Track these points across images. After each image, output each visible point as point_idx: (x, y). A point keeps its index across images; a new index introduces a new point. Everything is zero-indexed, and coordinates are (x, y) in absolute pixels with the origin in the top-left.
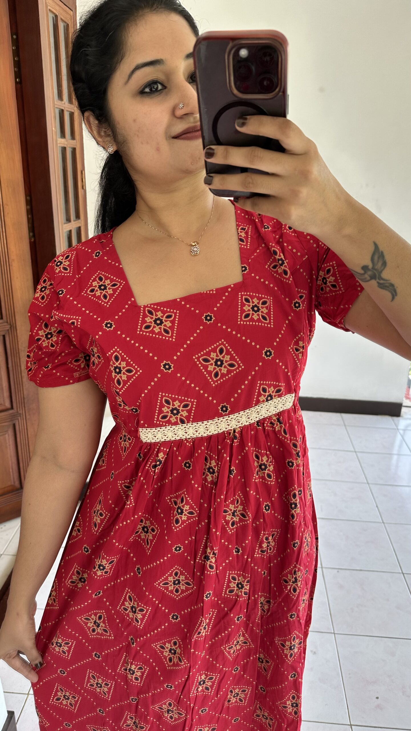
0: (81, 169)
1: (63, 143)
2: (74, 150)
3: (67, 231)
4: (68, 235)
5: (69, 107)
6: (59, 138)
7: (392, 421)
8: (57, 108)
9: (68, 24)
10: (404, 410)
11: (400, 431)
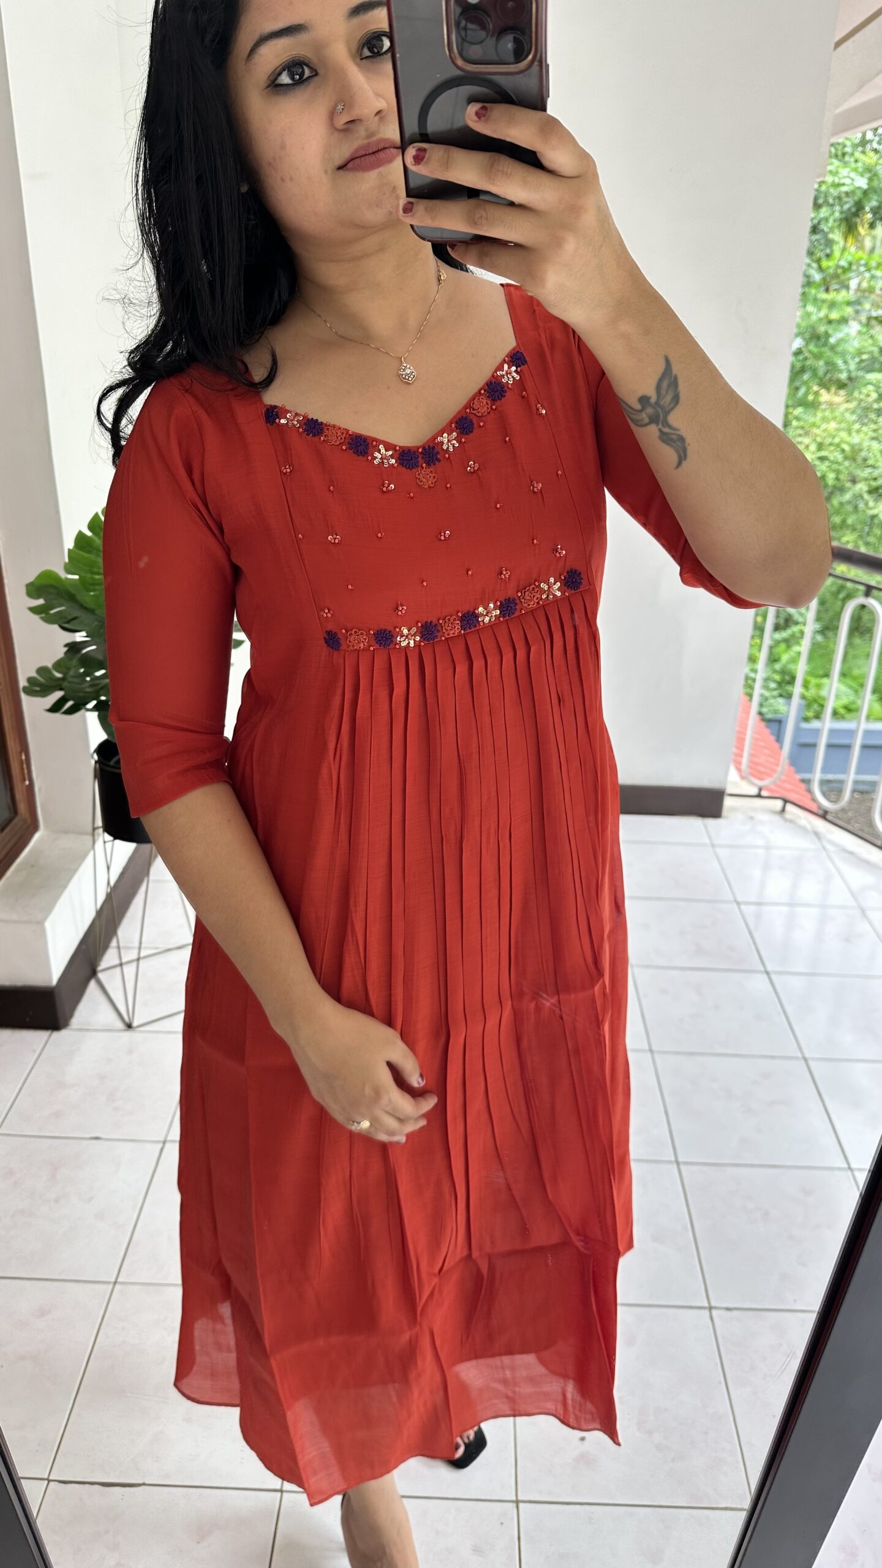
7: (703, 827)
10: (728, 802)
11: (718, 850)
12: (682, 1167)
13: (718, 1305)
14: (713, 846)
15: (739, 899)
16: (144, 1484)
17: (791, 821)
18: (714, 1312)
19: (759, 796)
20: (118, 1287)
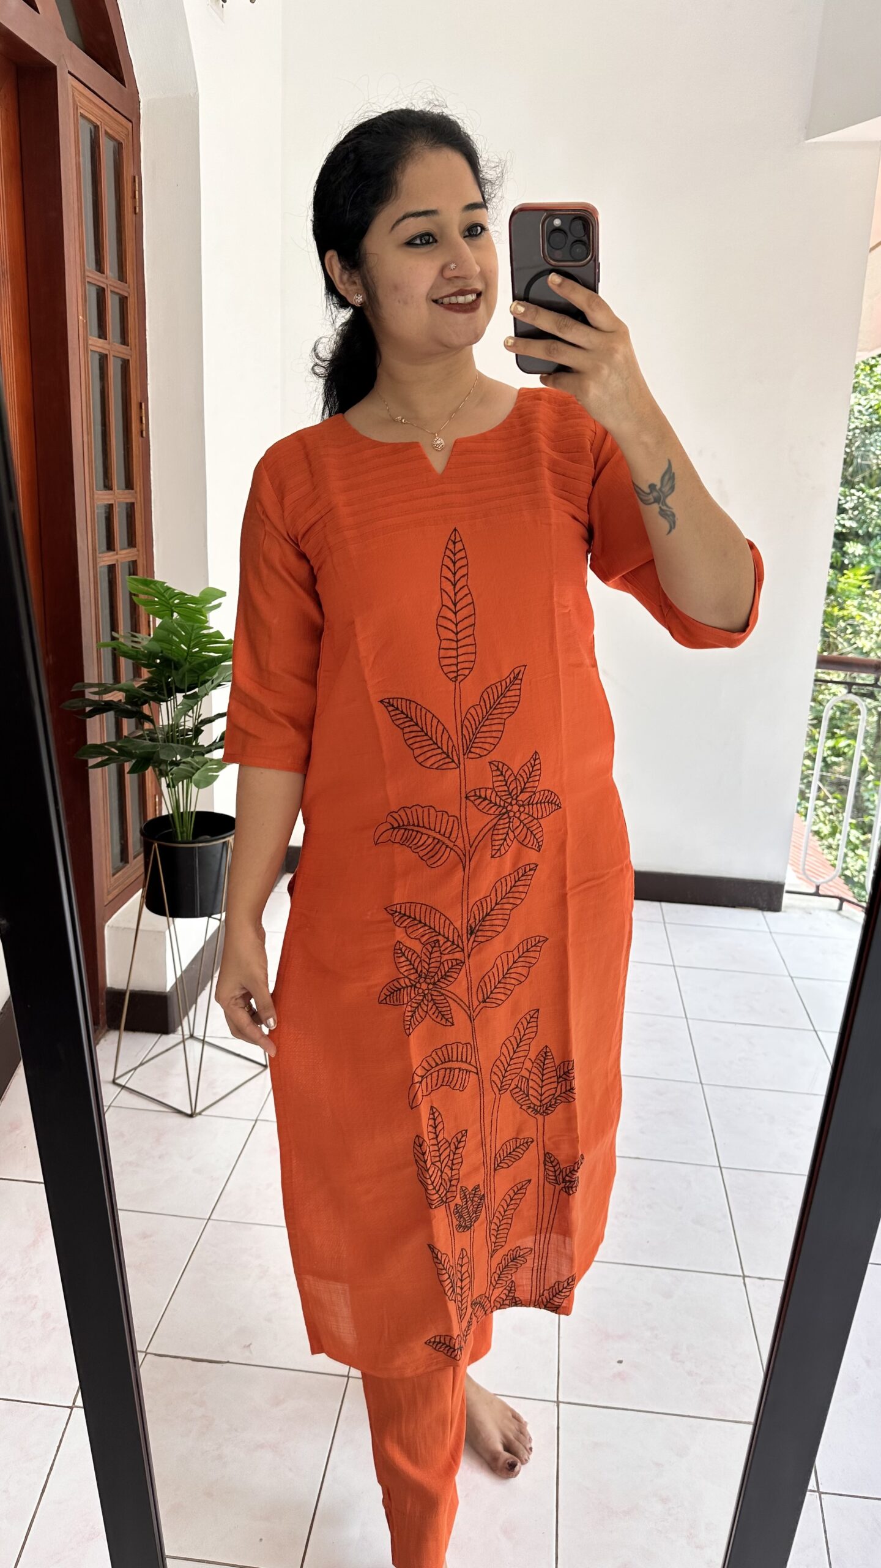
0: (140, 401)
1: (99, 345)
2: (125, 365)
3: (105, 506)
4: (106, 512)
5: (115, 285)
6: (91, 335)
7: (763, 918)
8: (88, 282)
9: (122, 143)
10: (787, 898)
11: (774, 935)
12: (723, 1170)
13: (751, 1275)
14: (771, 933)
15: (792, 975)
16: (228, 1362)
17: (847, 918)
18: (747, 1279)
19: (817, 894)
20: (210, 1221)
